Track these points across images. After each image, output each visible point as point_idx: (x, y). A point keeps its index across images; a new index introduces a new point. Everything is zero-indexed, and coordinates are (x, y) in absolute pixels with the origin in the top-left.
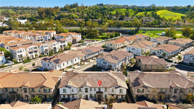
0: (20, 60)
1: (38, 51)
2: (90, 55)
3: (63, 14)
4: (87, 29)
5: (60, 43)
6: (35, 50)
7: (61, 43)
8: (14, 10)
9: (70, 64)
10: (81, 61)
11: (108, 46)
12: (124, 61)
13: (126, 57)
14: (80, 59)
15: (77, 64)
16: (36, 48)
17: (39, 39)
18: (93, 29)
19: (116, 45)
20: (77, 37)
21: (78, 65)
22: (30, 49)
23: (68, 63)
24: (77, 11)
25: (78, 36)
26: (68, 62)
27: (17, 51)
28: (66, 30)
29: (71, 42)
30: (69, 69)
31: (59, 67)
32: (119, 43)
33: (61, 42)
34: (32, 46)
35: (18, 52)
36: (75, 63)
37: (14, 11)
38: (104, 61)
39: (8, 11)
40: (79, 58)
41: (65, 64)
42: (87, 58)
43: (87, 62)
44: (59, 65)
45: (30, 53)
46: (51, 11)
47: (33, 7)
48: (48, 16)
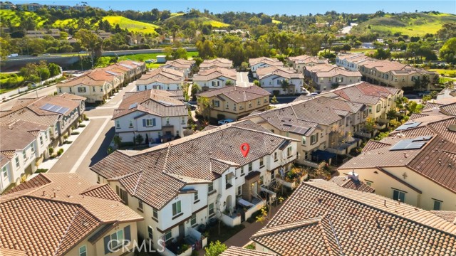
19: (98, 89)
23: (25, 156)
26: (24, 152)
32: (106, 82)
38: (146, 117)
42: (62, 132)
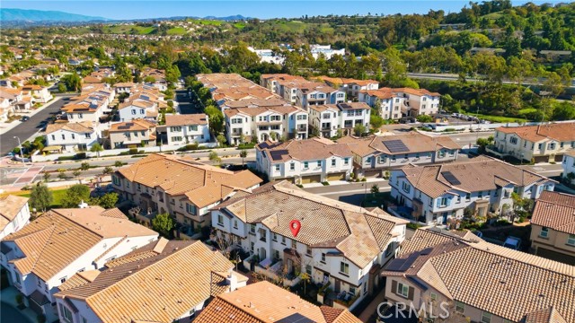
0: (235, 139)
1: (281, 127)
2: (394, 157)
3: (442, 32)
4: (484, 83)
5: (346, 114)
6: (275, 122)
7: (349, 115)
8: (333, 24)
9: (313, 168)
10: (354, 170)
11: (503, 143)
12: (486, 198)
13: (499, 187)
14: (350, 161)
15: (342, 175)
16: (277, 118)
17: (313, 99)
18: (506, 82)
19: (529, 144)
20: (422, 103)
21: (344, 179)
22: (263, 119)
23: (306, 166)
24: (496, 23)
25: (425, 99)
26: (306, 163)
27: (231, 118)
28: (412, 79)
29: (396, 115)
30: (311, 182)
31: (277, 169)
32: (546, 139)
33: (349, 111)
34: (270, 113)
35: (234, 121)
36: (330, 169)
37: (332, 26)
38: (404, 180)
39: (318, 29)
40: (346, 159)
41: (296, 166)
42: (377, 165)
43: (380, 176)
44: (278, 166)
45: (263, 128)
46: (412, 23)
47: (383, 15)
48: (403, 40)
